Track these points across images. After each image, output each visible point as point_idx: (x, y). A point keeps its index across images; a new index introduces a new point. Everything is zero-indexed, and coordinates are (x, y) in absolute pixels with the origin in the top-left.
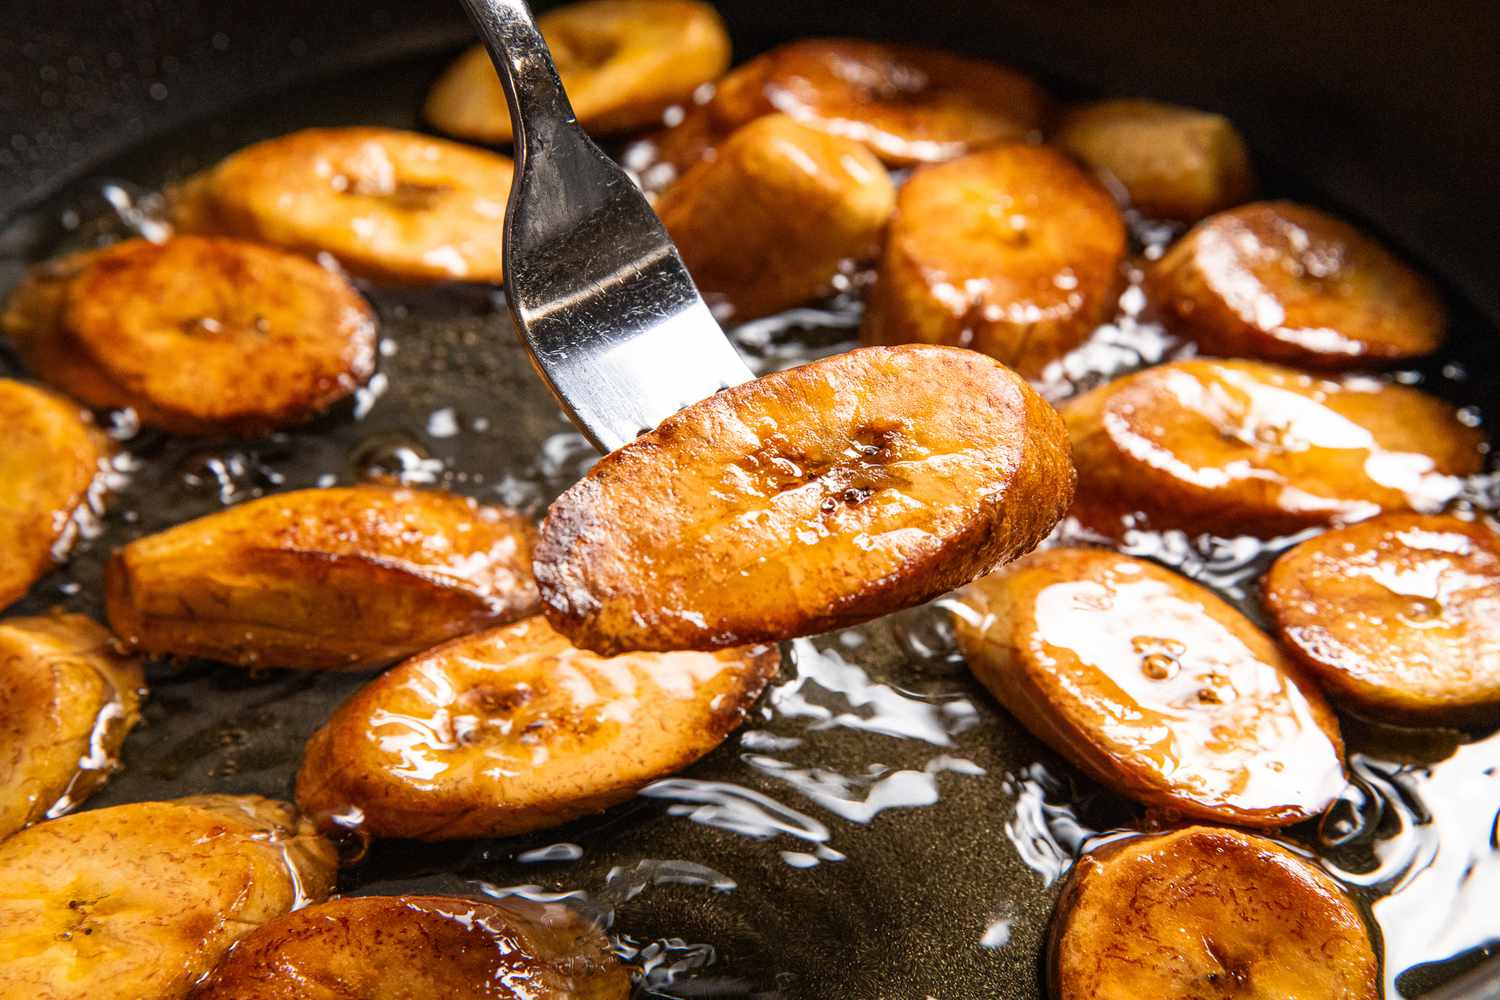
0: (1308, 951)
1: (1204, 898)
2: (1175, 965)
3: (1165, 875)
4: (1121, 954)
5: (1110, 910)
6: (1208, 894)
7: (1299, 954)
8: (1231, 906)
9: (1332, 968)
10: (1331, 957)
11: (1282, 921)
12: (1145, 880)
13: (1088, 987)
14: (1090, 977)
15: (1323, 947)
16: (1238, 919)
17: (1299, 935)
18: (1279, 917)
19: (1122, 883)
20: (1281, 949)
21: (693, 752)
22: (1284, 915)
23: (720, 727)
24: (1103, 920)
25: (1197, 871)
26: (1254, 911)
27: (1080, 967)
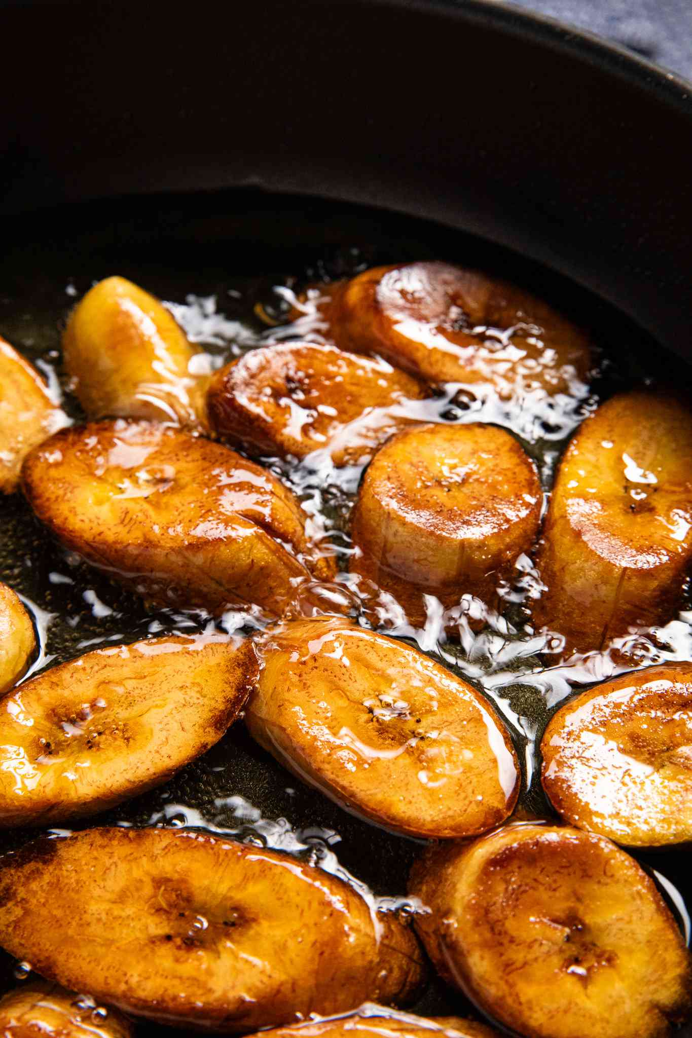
0: (599, 882)
1: (524, 896)
2: (545, 949)
3: (494, 899)
4: (514, 967)
5: (485, 945)
6: (525, 892)
7: (596, 887)
8: (541, 888)
9: (617, 882)
10: (612, 876)
11: (572, 876)
12: (487, 912)
13: (514, 1001)
14: (511, 994)
15: (605, 873)
16: (551, 893)
17: (586, 875)
18: (569, 874)
19: (476, 924)
20: (584, 892)
21: (204, 746)
22: (571, 870)
23: (221, 725)
24: (487, 955)
25: (508, 882)
26: (555, 881)
27: (500, 994)
